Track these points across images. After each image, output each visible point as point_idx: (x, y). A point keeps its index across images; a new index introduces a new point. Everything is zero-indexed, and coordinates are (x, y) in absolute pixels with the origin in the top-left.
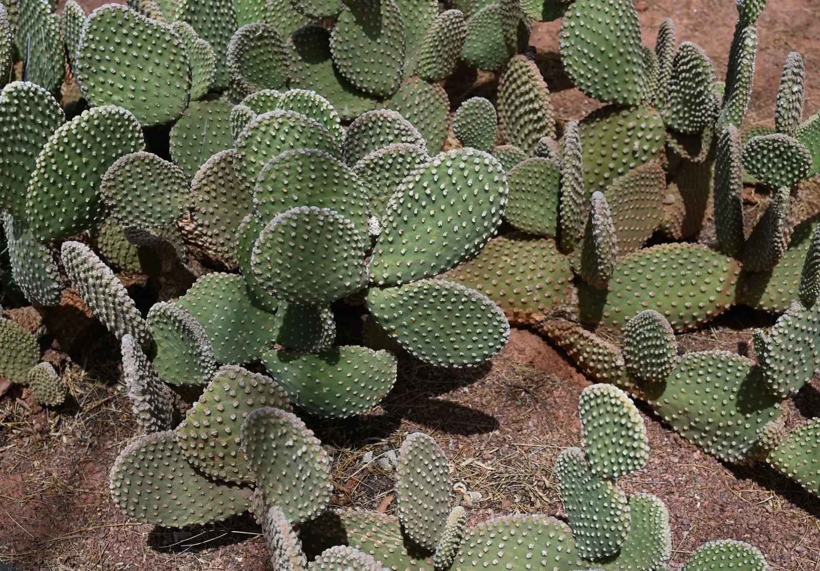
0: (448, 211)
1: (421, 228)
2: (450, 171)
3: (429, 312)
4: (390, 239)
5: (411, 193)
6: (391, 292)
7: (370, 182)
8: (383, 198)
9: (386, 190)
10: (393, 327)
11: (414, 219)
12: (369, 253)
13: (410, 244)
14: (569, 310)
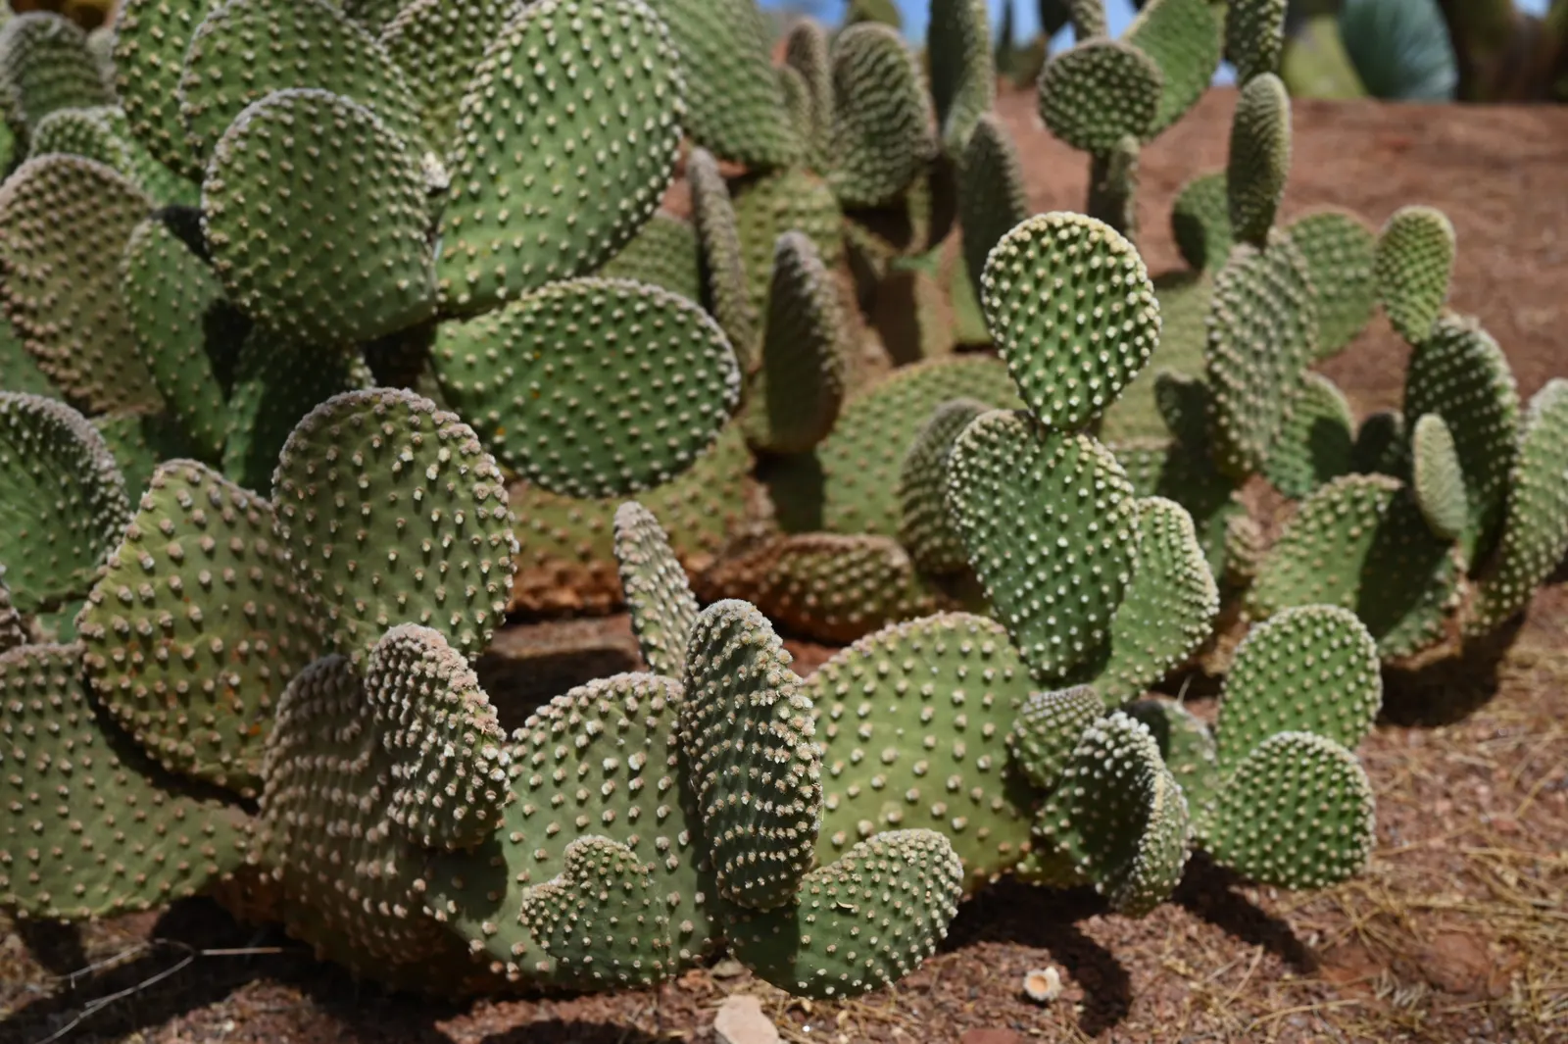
0: (581, 117)
1: (532, 160)
2: (577, 24)
3: (568, 360)
4: (474, 186)
5: (507, 73)
6: (486, 323)
7: (414, 72)
8: (444, 110)
9: (448, 89)
10: (494, 414)
11: (517, 140)
12: (432, 233)
13: (515, 199)
14: (758, 529)
